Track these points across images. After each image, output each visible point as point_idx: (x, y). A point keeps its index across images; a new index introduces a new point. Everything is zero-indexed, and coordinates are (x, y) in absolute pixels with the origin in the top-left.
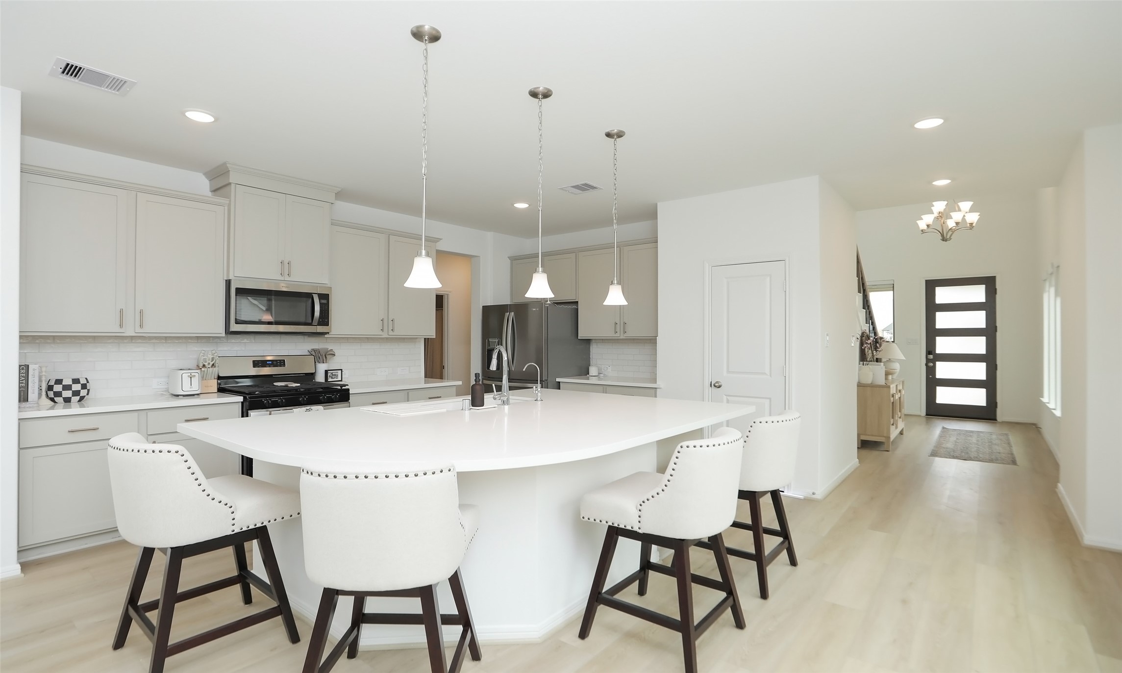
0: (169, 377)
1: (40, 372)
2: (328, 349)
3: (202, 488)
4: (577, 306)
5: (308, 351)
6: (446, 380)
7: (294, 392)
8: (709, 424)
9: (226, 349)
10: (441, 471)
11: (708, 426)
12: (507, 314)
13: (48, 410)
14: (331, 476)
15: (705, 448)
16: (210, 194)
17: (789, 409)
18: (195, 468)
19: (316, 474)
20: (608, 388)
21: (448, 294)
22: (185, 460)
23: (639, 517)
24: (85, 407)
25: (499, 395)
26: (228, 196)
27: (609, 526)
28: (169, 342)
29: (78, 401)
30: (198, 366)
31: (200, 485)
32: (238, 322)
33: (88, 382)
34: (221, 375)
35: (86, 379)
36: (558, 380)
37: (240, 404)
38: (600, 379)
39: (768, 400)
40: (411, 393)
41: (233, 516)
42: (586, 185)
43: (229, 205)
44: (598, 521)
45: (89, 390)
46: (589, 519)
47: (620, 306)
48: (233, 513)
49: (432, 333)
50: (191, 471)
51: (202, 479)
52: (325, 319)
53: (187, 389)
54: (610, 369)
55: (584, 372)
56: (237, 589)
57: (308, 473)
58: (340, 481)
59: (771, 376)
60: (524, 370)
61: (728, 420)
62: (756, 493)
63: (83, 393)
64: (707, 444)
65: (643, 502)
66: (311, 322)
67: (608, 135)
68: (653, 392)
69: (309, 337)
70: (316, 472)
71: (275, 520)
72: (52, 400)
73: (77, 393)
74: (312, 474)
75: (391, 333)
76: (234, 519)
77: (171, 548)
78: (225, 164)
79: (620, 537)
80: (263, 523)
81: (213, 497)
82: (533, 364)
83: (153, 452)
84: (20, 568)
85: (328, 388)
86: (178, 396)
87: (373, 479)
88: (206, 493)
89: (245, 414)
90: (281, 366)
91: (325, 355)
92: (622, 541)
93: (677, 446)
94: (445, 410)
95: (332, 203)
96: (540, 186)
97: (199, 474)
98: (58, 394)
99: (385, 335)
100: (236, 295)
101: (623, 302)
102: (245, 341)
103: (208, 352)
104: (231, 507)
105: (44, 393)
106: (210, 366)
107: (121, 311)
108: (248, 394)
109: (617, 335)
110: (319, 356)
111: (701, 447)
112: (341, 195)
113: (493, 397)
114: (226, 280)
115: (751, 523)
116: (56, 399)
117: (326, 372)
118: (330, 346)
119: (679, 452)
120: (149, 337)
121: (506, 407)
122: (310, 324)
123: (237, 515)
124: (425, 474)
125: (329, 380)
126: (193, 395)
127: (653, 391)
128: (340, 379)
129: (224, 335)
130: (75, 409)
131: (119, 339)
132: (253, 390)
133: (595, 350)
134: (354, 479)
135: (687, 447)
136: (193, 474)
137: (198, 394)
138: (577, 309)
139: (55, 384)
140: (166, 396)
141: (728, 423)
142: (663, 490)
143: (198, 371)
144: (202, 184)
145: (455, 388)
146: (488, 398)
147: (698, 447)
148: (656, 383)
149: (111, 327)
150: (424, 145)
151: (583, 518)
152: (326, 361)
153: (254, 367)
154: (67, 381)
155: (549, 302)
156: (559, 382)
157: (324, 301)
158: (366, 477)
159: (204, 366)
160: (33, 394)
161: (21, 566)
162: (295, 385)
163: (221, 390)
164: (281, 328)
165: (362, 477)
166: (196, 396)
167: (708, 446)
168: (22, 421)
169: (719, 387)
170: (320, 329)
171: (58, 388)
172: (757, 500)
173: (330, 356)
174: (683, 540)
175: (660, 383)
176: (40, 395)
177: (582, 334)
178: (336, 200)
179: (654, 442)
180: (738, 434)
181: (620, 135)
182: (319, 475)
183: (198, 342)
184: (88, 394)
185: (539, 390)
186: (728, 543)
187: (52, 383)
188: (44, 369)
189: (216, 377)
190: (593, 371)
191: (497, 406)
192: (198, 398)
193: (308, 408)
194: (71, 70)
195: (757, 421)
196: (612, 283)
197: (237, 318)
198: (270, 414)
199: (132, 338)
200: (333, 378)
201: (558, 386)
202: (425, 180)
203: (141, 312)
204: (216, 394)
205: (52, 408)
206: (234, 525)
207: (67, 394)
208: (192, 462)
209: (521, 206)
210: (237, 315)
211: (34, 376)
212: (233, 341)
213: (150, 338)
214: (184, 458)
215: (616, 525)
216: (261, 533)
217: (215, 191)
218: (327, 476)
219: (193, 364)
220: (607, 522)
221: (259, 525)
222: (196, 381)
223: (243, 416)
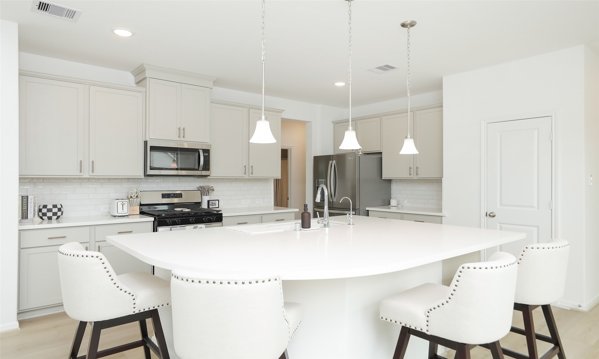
0: (110, 204)
1: (35, 200)
2: (210, 186)
3: (113, 282)
4: (382, 156)
5: (197, 187)
6: (290, 208)
7: (187, 215)
8: (485, 248)
9: (145, 186)
10: (269, 280)
11: (485, 249)
12: (331, 162)
13: (39, 224)
14: (190, 280)
15: (483, 270)
16: (135, 85)
17: (555, 237)
18: (110, 268)
19: (180, 279)
20: (405, 215)
21: (291, 149)
22: (103, 262)
23: (427, 321)
24: (60, 223)
25: (322, 220)
26: (145, 86)
27: (403, 327)
28: (111, 181)
29: (56, 219)
30: (128, 197)
31: (112, 280)
32: (152, 169)
33: (62, 207)
34: (142, 203)
35: (61, 205)
36: (367, 209)
37: (152, 222)
38: (398, 209)
39: (536, 228)
40: (264, 217)
41: (134, 302)
42: (387, 66)
43: (146, 92)
44: (393, 321)
45: (62, 212)
46: (386, 319)
47: (414, 154)
48: (134, 299)
49: (279, 176)
50: (107, 270)
51: (114, 275)
52: (207, 167)
53: (121, 212)
54: (406, 201)
55: (387, 203)
56: (141, 349)
57: (175, 277)
58: (196, 284)
59: (538, 208)
60: (340, 202)
61: (501, 245)
62: (529, 306)
63: (59, 214)
64: (486, 267)
65: (431, 310)
66: (198, 168)
67: (403, 25)
68: (438, 219)
69: (197, 178)
70: (181, 277)
71: (163, 305)
72: (41, 218)
73: (55, 214)
74: (178, 278)
75: (251, 175)
76: (135, 304)
77: (94, 322)
78: (142, 65)
79: (411, 335)
80: (154, 307)
81: (121, 288)
82: (347, 198)
83: (83, 256)
84: (18, 324)
85: (209, 212)
86: (115, 216)
87: (219, 284)
88: (116, 285)
89: (155, 230)
90: (179, 198)
91: (208, 191)
92: (413, 338)
93: (459, 267)
94: (282, 230)
95: (211, 88)
96: (350, 66)
97: (112, 272)
98: (44, 214)
99: (247, 177)
100: (150, 151)
101: (415, 152)
102: (158, 181)
103: (133, 188)
104: (133, 296)
105: (36, 214)
106: (135, 197)
107: (81, 162)
108: (157, 216)
109: (412, 176)
110: (204, 191)
111: (480, 268)
112: (217, 82)
113: (317, 222)
114: (144, 141)
115: (524, 329)
116: (44, 217)
117: (208, 201)
118: (211, 185)
119: (461, 272)
120: (97, 178)
121: (327, 229)
122: (198, 170)
123: (137, 301)
124: (257, 282)
125: (210, 207)
126: (124, 216)
127: (440, 218)
128: (218, 207)
129: (143, 177)
130: (54, 224)
131: (81, 180)
132: (161, 213)
133: (395, 188)
134: (205, 284)
135: (468, 268)
136: (108, 272)
137: (127, 215)
138: (381, 159)
139: (43, 208)
140: (109, 216)
141: (501, 248)
142: (447, 302)
143: (128, 201)
144: (130, 79)
145: (294, 214)
146: (314, 222)
147: (478, 269)
148: (442, 212)
149: (75, 172)
150: (263, 39)
151: (382, 318)
152: (208, 194)
153: (162, 198)
154: (50, 207)
155: (360, 153)
156: (368, 210)
157: (207, 154)
158: (214, 283)
159: (131, 197)
160: (30, 215)
161: (19, 323)
162: (187, 210)
163: (142, 213)
164: (184, 173)
165: (211, 282)
166: (126, 217)
167: (486, 268)
168: (22, 231)
169: (494, 216)
170: (204, 173)
171: (44, 211)
172: (530, 312)
173: (211, 191)
174: (465, 344)
175: (445, 212)
176: (34, 215)
177: (385, 176)
178: (213, 86)
179: (440, 261)
180: (512, 259)
181: (412, 24)
182: (182, 279)
183: (128, 182)
184: (62, 214)
185: (351, 217)
186: (504, 345)
187: (41, 207)
188: (36, 199)
189: (139, 204)
190: (393, 202)
191: (320, 228)
192: (127, 218)
193: (195, 226)
194: (43, 7)
195: (530, 246)
196: (406, 137)
197: (151, 166)
198: (171, 230)
199: (89, 179)
200: (213, 206)
201: (367, 213)
202: (264, 64)
203: (93, 162)
204: (139, 215)
205: (41, 223)
206: (134, 308)
207: (50, 214)
208: (107, 264)
209: (340, 84)
210: (151, 164)
211: (31, 202)
212: (150, 181)
213: (99, 179)
214: (102, 261)
215: (408, 326)
216: (154, 314)
217: (138, 83)
218: (187, 280)
219: (124, 196)
220: (401, 323)
221: (151, 309)
222: (125, 206)
223: (154, 231)
